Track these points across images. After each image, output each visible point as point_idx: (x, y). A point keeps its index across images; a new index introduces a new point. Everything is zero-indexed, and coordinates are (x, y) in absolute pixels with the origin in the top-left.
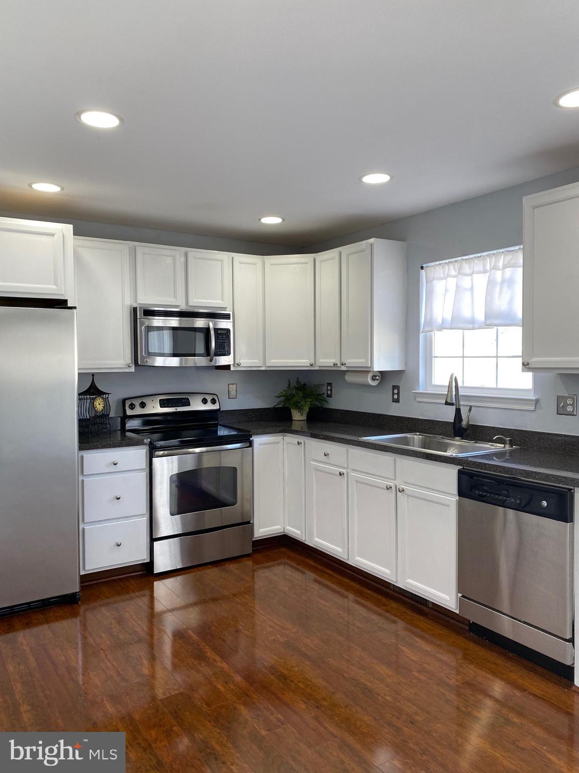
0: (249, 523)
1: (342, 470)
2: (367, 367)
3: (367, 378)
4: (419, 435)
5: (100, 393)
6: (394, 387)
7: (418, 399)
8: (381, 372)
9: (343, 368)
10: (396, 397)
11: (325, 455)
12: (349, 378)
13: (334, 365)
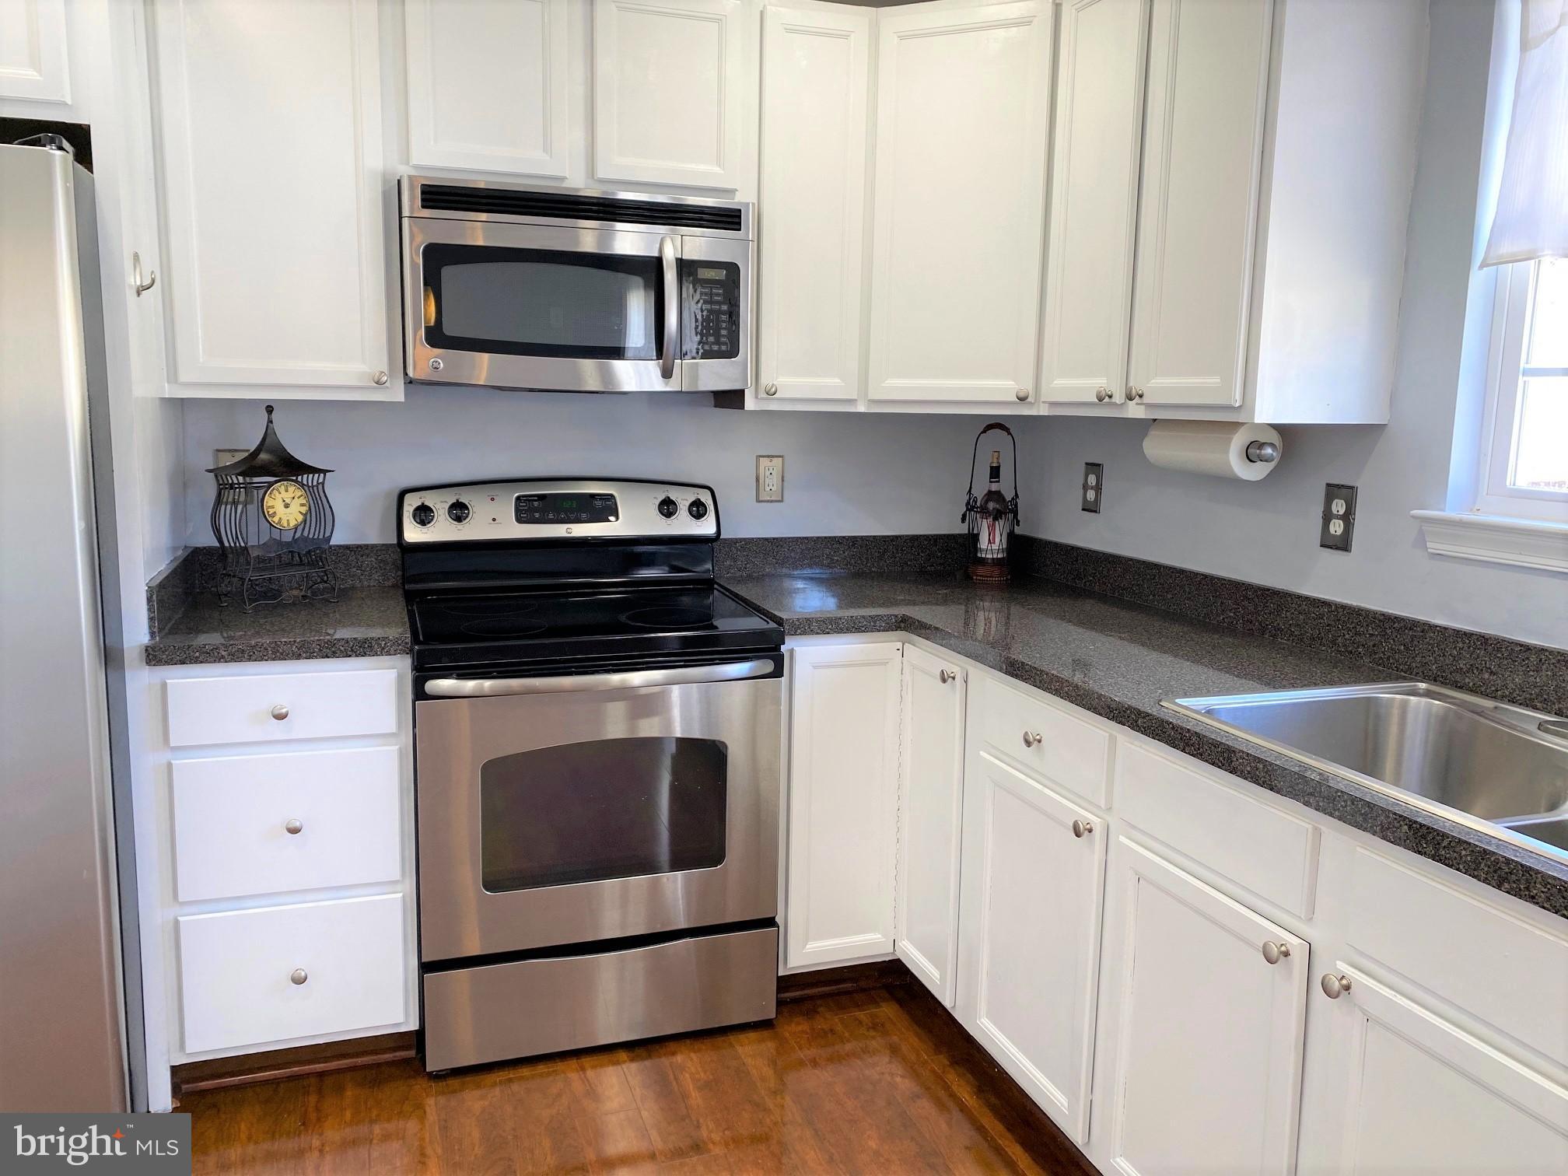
0: (770, 922)
1: (1087, 816)
2: (1229, 408)
3: (1227, 452)
4: (1428, 694)
5: (290, 468)
6: (1333, 491)
7: (1433, 546)
8: (1282, 430)
9: (1135, 411)
10: (1337, 527)
11: (1028, 743)
12: (1157, 449)
13: (1100, 399)
